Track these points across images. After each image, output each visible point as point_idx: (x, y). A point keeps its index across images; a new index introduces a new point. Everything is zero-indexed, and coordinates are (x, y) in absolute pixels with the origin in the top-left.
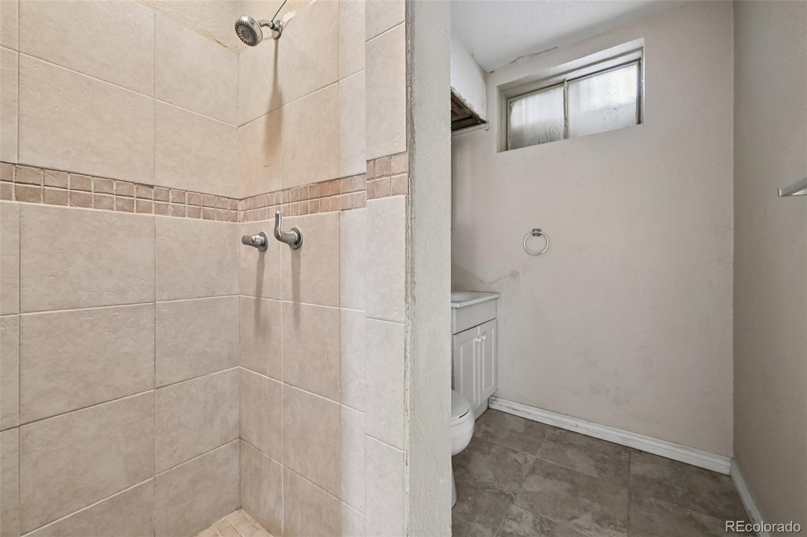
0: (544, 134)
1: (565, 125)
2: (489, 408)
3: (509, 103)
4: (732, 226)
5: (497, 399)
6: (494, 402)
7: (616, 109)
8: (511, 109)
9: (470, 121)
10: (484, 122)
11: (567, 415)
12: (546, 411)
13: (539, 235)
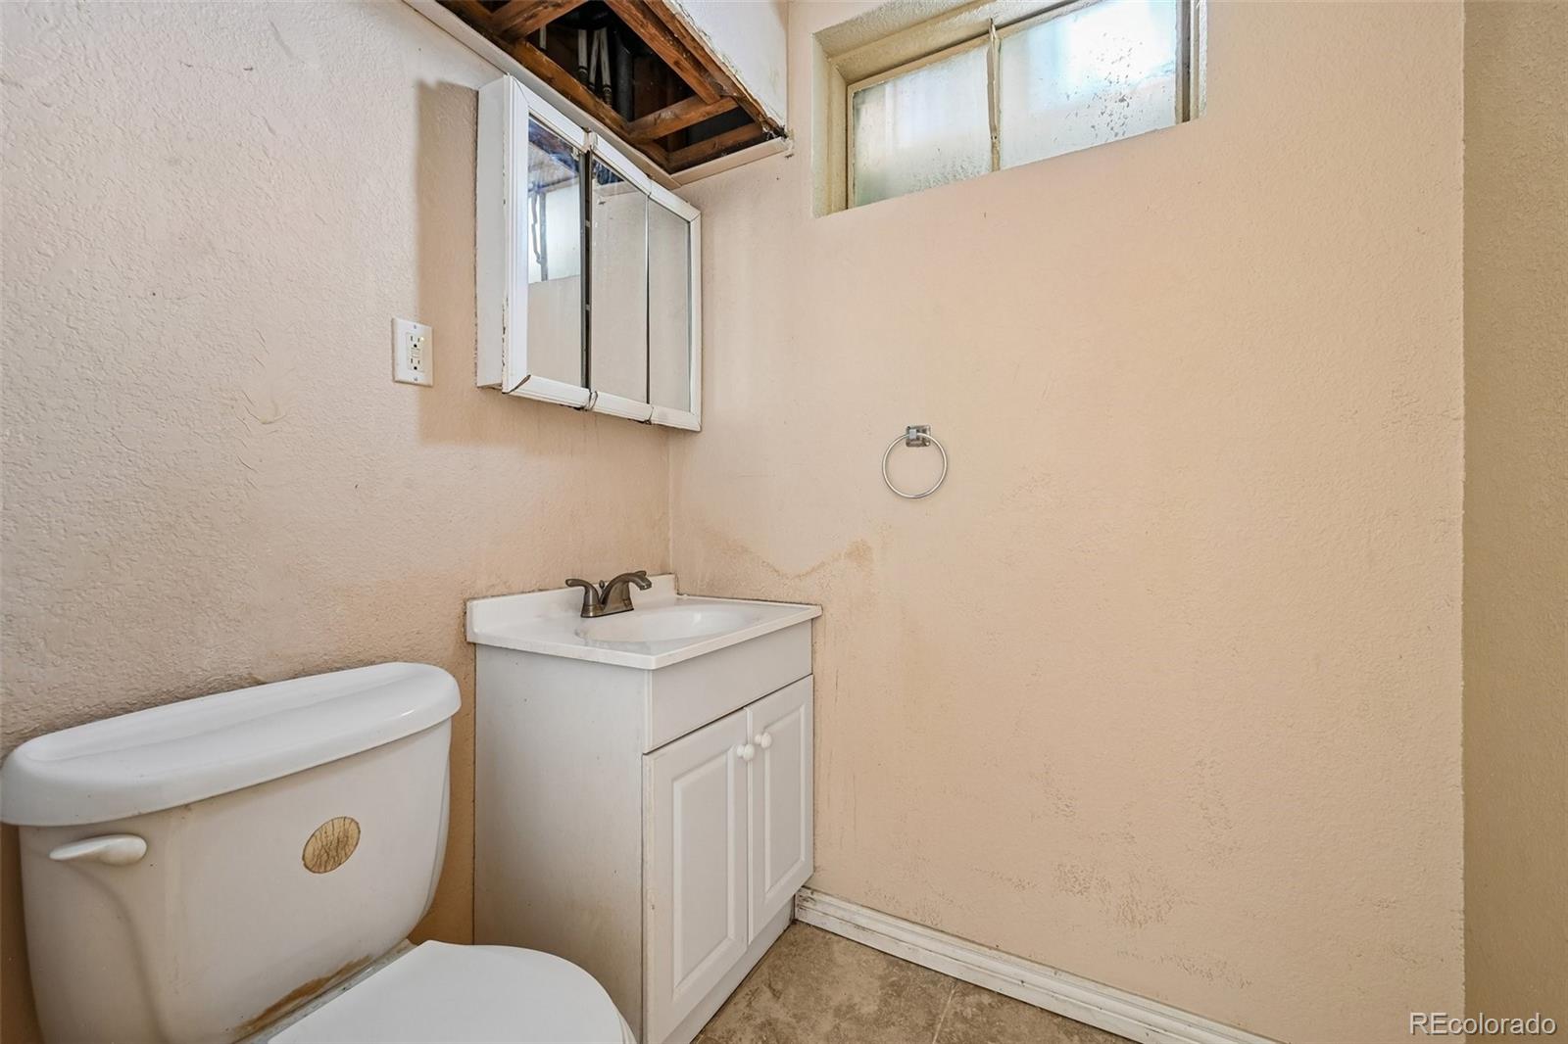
0: (939, 176)
1: (993, 146)
2: (794, 921)
3: (851, 94)
4: (1461, 411)
5: (815, 896)
6: (806, 904)
7: (1122, 100)
8: (857, 111)
9: (744, 133)
10: (780, 132)
11: (997, 949)
12: (945, 938)
13: (924, 443)
